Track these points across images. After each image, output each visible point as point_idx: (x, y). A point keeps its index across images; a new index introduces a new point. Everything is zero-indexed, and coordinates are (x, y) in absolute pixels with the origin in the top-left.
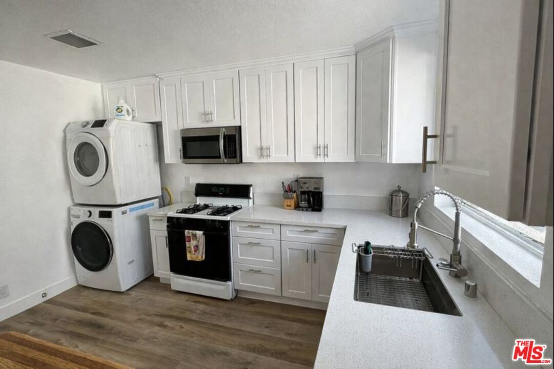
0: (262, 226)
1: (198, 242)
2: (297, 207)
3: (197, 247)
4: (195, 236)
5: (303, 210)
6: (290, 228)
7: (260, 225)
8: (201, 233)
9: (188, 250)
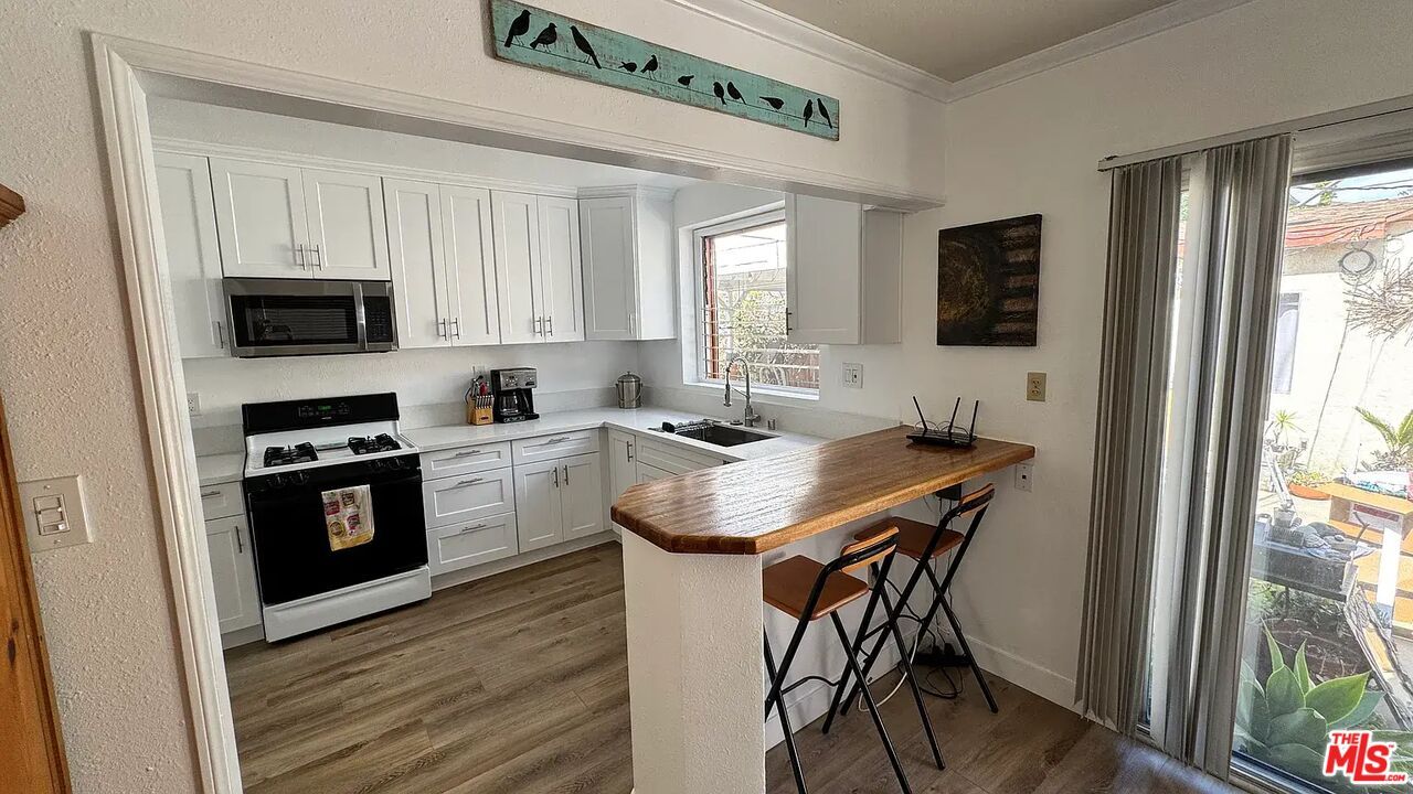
0: (482, 450)
1: (358, 507)
2: (499, 419)
3: (355, 520)
4: (351, 497)
5: (511, 421)
6: (524, 443)
7: (476, 449)
8: (367, 487)
9: (331, 530)
